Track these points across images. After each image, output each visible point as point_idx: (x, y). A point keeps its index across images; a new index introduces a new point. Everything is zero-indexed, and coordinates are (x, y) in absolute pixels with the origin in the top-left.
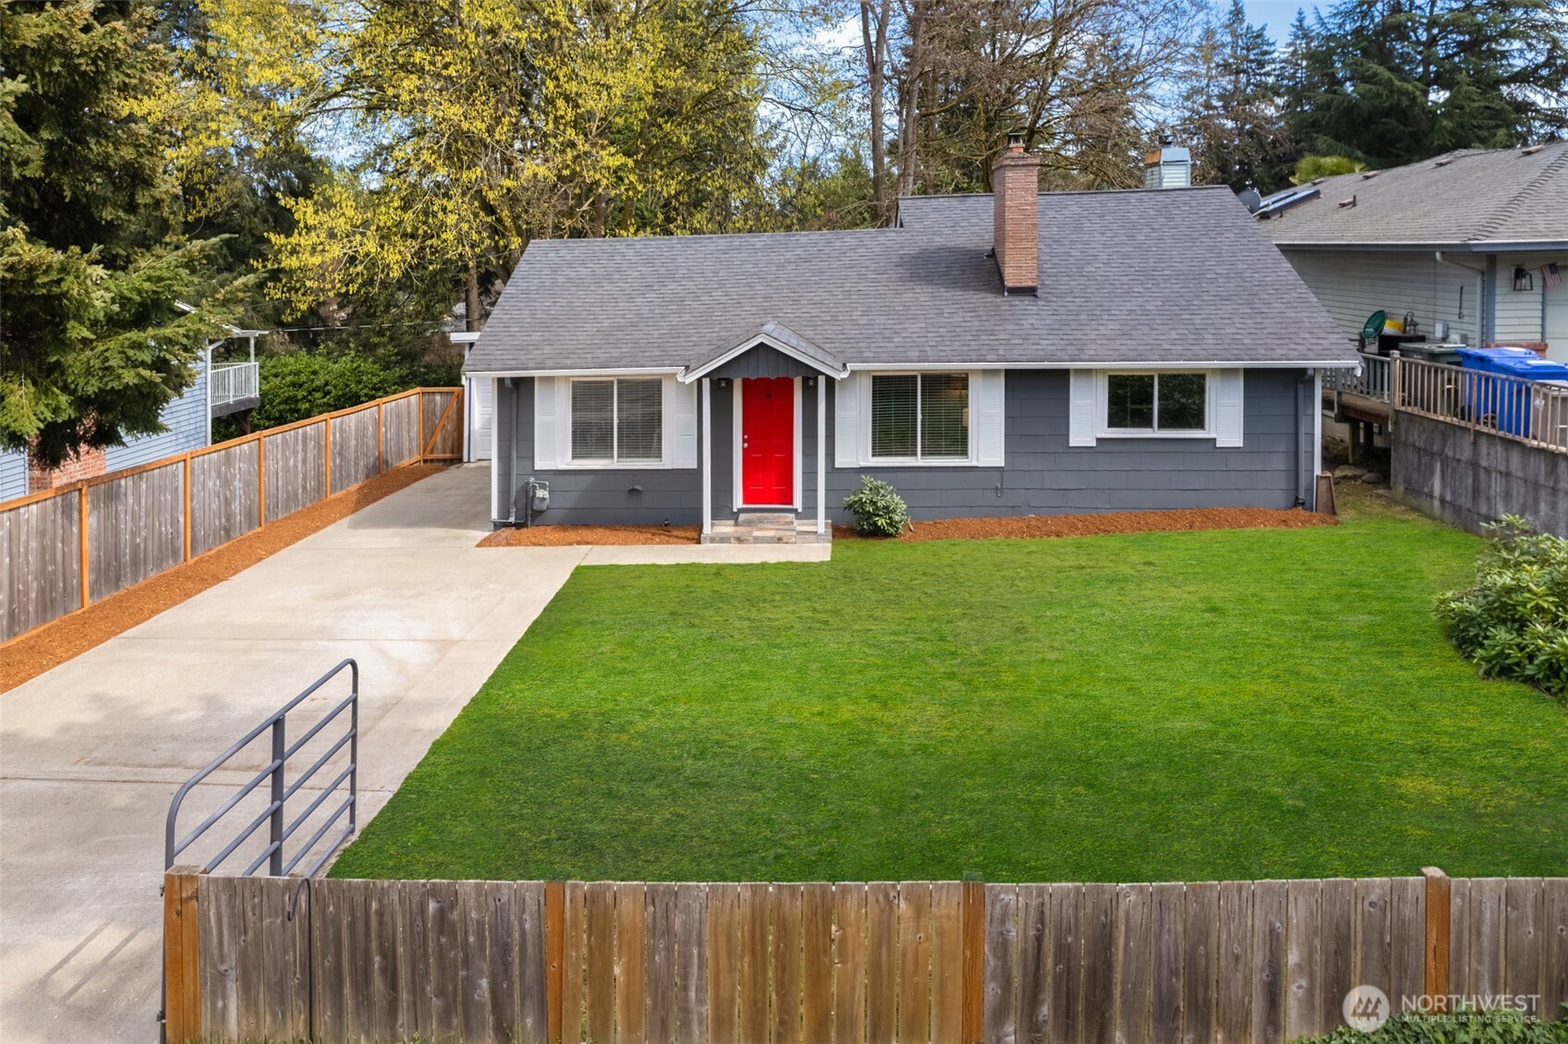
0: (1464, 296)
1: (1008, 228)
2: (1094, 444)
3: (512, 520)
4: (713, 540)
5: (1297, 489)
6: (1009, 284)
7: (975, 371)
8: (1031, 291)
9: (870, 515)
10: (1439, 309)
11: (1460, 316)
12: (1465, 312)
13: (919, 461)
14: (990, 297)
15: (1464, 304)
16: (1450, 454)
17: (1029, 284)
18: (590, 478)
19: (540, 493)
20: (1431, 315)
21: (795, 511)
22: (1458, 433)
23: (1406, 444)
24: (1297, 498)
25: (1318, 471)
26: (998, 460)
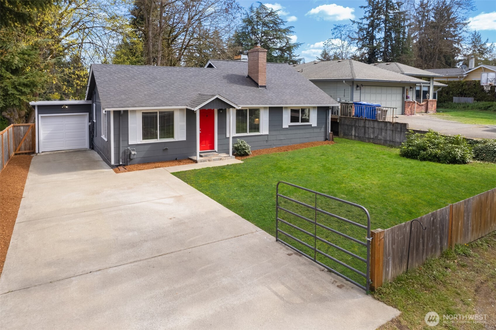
0: (345, 92)
1: (259, 69)
2: (288, 127)
3: (121, 163)
4: (201, 161)
5: (326, 136)
6: (259, 85)
7: (261, 107)
8: (265, 87)
9: (243, 149)
10: (337, 95)
11: (344, 96)
12: (345, 95)
13: (248, 134)
14: (255, 88)
15: (345, 93)
16: (357, 125)
17: (264, 85)
18: (149, 146)
19: (133, 153)
20: (336, 96)
21: (215, 151)
22: (360, 120)
23: (344, 124)
24: (326, 138)
25: (330, 132)
26: (267, 133)
